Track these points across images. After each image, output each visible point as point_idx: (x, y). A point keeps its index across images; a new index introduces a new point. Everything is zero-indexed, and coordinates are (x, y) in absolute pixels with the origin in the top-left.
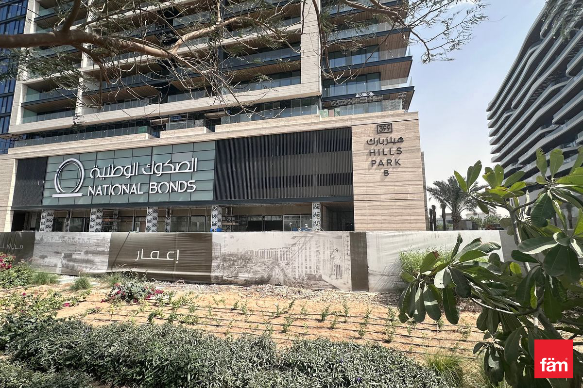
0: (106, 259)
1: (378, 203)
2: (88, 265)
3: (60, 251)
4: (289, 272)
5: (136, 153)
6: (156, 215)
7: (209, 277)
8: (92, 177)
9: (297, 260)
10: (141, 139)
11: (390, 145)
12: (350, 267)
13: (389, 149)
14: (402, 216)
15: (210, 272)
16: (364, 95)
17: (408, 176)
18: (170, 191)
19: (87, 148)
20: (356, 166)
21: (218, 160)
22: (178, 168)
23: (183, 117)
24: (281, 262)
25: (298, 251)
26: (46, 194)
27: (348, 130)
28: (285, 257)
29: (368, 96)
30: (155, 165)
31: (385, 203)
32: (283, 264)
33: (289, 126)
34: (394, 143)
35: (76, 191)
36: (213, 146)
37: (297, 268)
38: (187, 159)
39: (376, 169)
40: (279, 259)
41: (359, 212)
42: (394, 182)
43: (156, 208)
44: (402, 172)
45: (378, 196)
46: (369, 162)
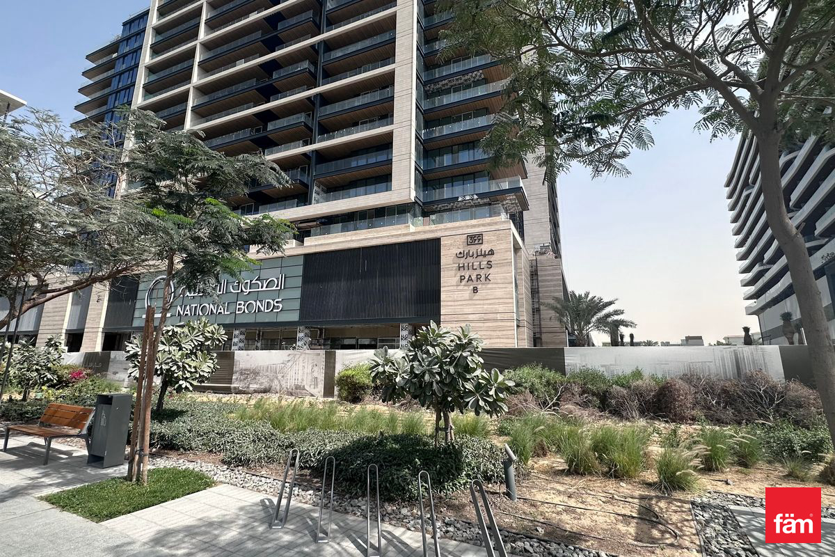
4: (284, 383)
7: (229, 388)
9: (289, 373)
11: (480, 258)
12: (323, 379)
13: (478, 263)
15: (231, 384)
16: (468, 198)
17: (499, 293)
18: (257, 311)
20: (444, 282)
22: (265, 285)
24: (279, 375)
25: (291, 366)
26: (137, 314)
27: (437, 242)
28: (282, 371)
29: (472, 200)
30: (243, 282)
34: (485, 255)
36: (301, 261)
37: (289, 380)
38: (274, 275)
39: (465, 285)
42: (484, 300)
43: (243, 330)
44: (491, 289)
45: (466, 316)
46: (458, 278)
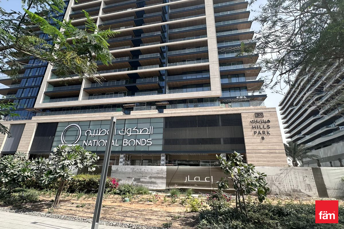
0: (165, 181)
1: (261, 155)
3: (131, 176)
6: (124, 158)
8: (86, 135)
9: (285, 181)
10: (118, 115)
11: (263, 124)
13: (263, 126)
14: (274, 162)
16: (241, 97)
18: (136, 145)
19: (85, 118)
20: (246, 134)
22: (141, 132)
23: (143, 104)
24: (276, 183)
25: (284, 177)
26: (55, 144)
28: (278, 180)
30: (127, 129)
31: (264, 155)
34: (265, 123)
36: (162, 120)
37: (286, 186)
39: (257, 136)
40: (274, 181)
41: (250, 159)
42: (268, 143)
44: (272, 138)
45: (260, 151)
46: (253, 132)
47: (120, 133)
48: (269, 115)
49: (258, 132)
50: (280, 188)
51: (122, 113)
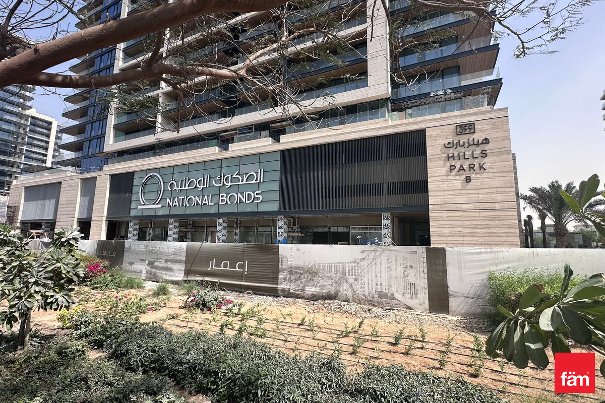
0: (183, 267)
1: (459, 214)
2: (168, 273)
3: (144, 258)
4: (358, 288)
5: (207, 166)
6: (225, 225)
7: (276, 290)
8: (170, 189)
9: (366, 276)
10: (212, 152)
11: (473, 148)
12: (426, 286)
13: (471, 152)
14: (488, 228)
15: (277, 284)
16: (440, 93)
17: (496, 182)
18: (238, 202)
19: (165, 163)
20: (432, 173)
21: (284, 170)
22: (245, 179)
23: (249, 129)
24: (349, 277)
25: (368, 266)
26: (133, 205)
27: (421, 133)
28: (354, 272)
29: (445, 94)
30: (224, 176)
31: (467, 214)
32: (351, 280)
33: (355, 132)
34: (478, 145)
35: (157, 202)
36: (278, 156)
37: (366, 284)
38: (253, 170)
39: (456, 175)
40: (347, 274)
41: (436, 223)
42: (478, 189)
43: (225, 218)
44: (488, 178)
45: (458, 205)
46: (447, 168)
47: (215, 185)
48: (489, 127)
49: (458, 167)
50: (355, 288)
51: (216, 149)
